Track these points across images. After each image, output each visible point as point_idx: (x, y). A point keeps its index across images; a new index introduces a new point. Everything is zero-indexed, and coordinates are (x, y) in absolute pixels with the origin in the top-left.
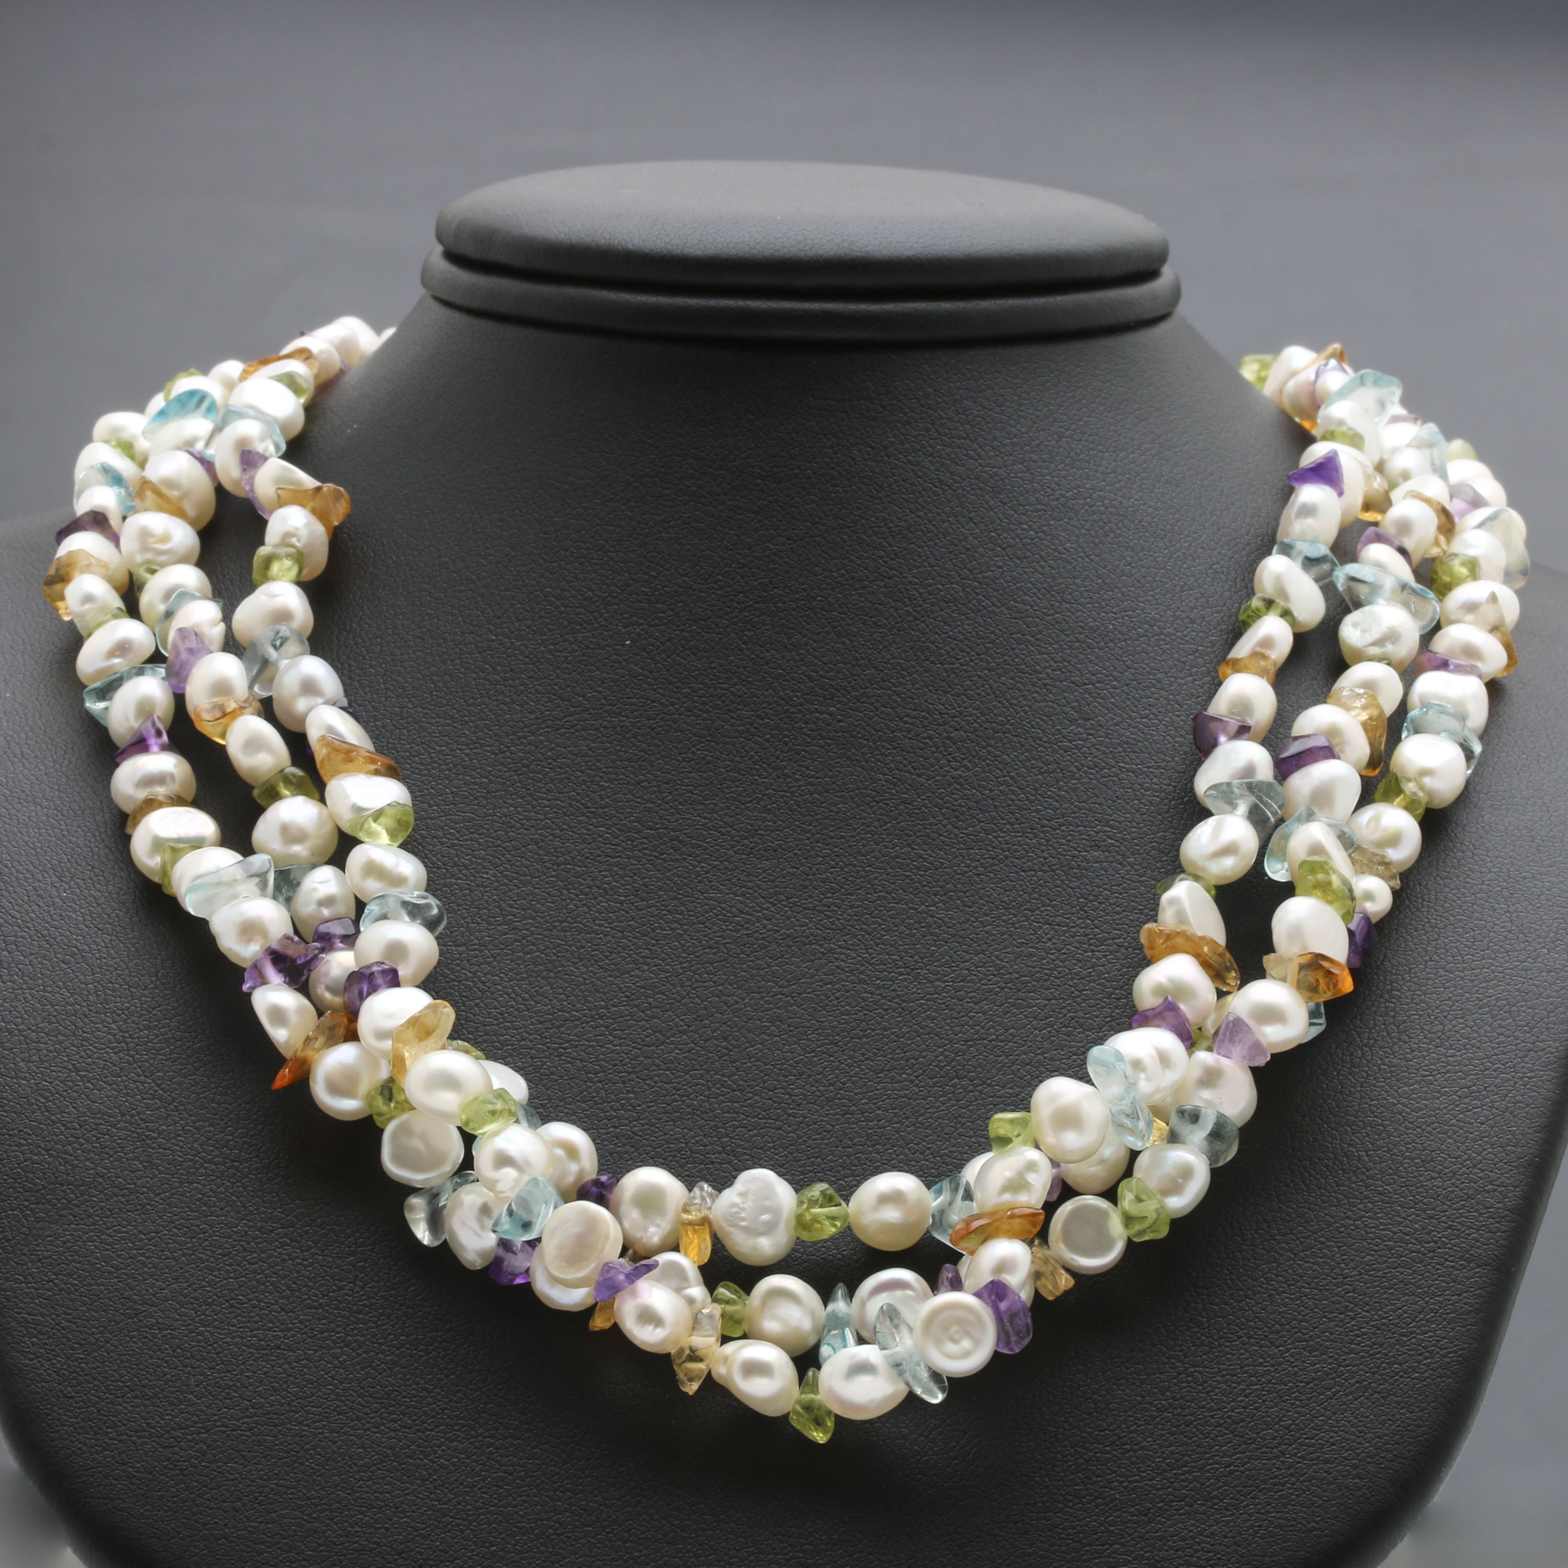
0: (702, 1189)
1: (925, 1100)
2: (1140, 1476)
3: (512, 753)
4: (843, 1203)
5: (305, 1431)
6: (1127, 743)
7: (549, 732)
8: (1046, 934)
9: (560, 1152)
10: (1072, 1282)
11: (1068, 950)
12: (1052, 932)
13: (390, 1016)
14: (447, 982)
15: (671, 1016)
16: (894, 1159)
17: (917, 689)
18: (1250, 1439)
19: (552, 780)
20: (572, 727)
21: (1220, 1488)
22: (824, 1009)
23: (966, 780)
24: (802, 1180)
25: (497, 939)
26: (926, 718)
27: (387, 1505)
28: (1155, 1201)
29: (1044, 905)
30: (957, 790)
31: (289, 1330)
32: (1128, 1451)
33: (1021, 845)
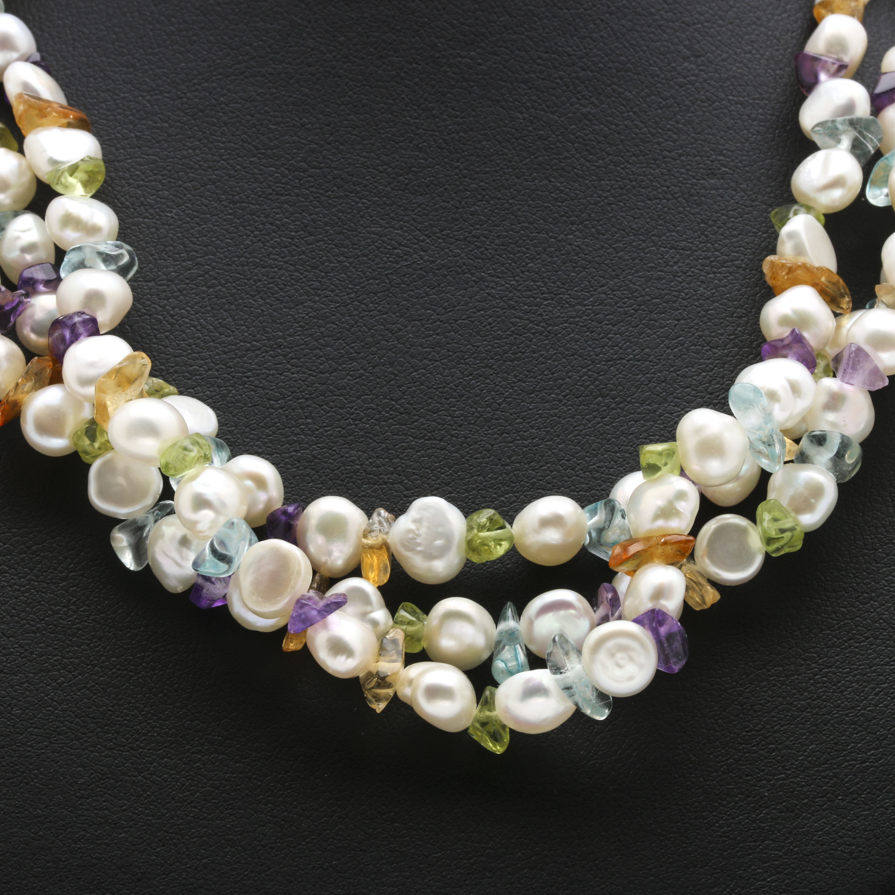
0: (379, 515)
1: (573, 418)
2: (785, 773)
3: (188, 99)
4: (508, 525)
5: (29, 751)
6: (734, 77)
7: (221, 79)
8: (672, 258)
9: (249, 483)
10: (718, 597)
11: (693, 272)
12: (678, 256)
13: (92, 365)
14: (139, 316)
15: (341, 344)
16: (548, 475)
17: (547, 33)
18: (882, 736)
19: (226, 124)
20: (242, 74)
21: (858, 783)
22: (479, 334)
23: (594, 116)
24: (467, 497)
25: (182, 274)
26: (556, 60)
27: (106, 821)
28: (791, 520)
29: (669, 231)
30: (587, 125)
31: (11, 654)
32: (773, 750)
33: (646, 176)
